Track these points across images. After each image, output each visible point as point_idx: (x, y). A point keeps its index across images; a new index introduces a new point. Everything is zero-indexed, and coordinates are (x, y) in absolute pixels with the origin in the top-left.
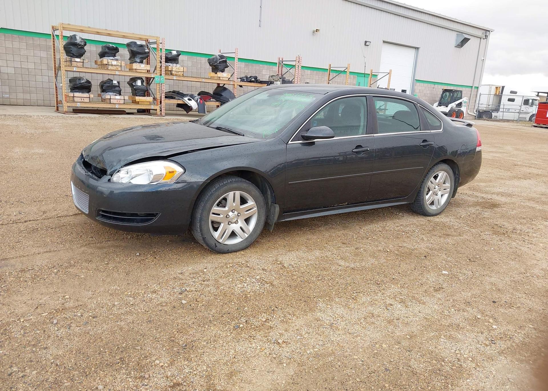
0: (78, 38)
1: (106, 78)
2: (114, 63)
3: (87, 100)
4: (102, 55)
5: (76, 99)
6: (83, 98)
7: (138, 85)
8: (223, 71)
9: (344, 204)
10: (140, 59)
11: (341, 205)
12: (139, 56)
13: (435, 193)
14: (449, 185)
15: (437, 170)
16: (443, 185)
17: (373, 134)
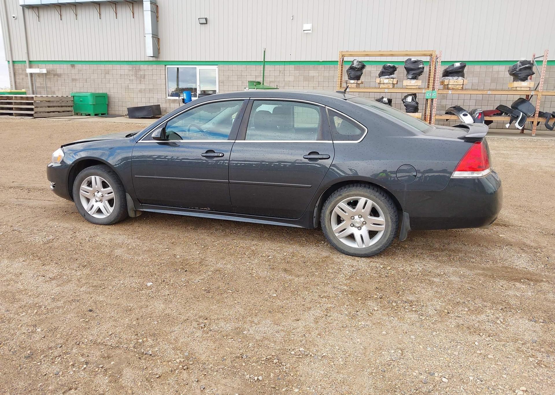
0: (355, 62)
1: (379, 96)
2: (386, 81)
4: (382, 74)
7: (408, 101)
8: (524, 79)
9: (206, 209)
10: (413, 75)
11: (204, 210)
12: (411, 73)
13: (354, 226)
14: (383, 220)
15: (348, 194)
16: (368, 217)
17: (236, 140)
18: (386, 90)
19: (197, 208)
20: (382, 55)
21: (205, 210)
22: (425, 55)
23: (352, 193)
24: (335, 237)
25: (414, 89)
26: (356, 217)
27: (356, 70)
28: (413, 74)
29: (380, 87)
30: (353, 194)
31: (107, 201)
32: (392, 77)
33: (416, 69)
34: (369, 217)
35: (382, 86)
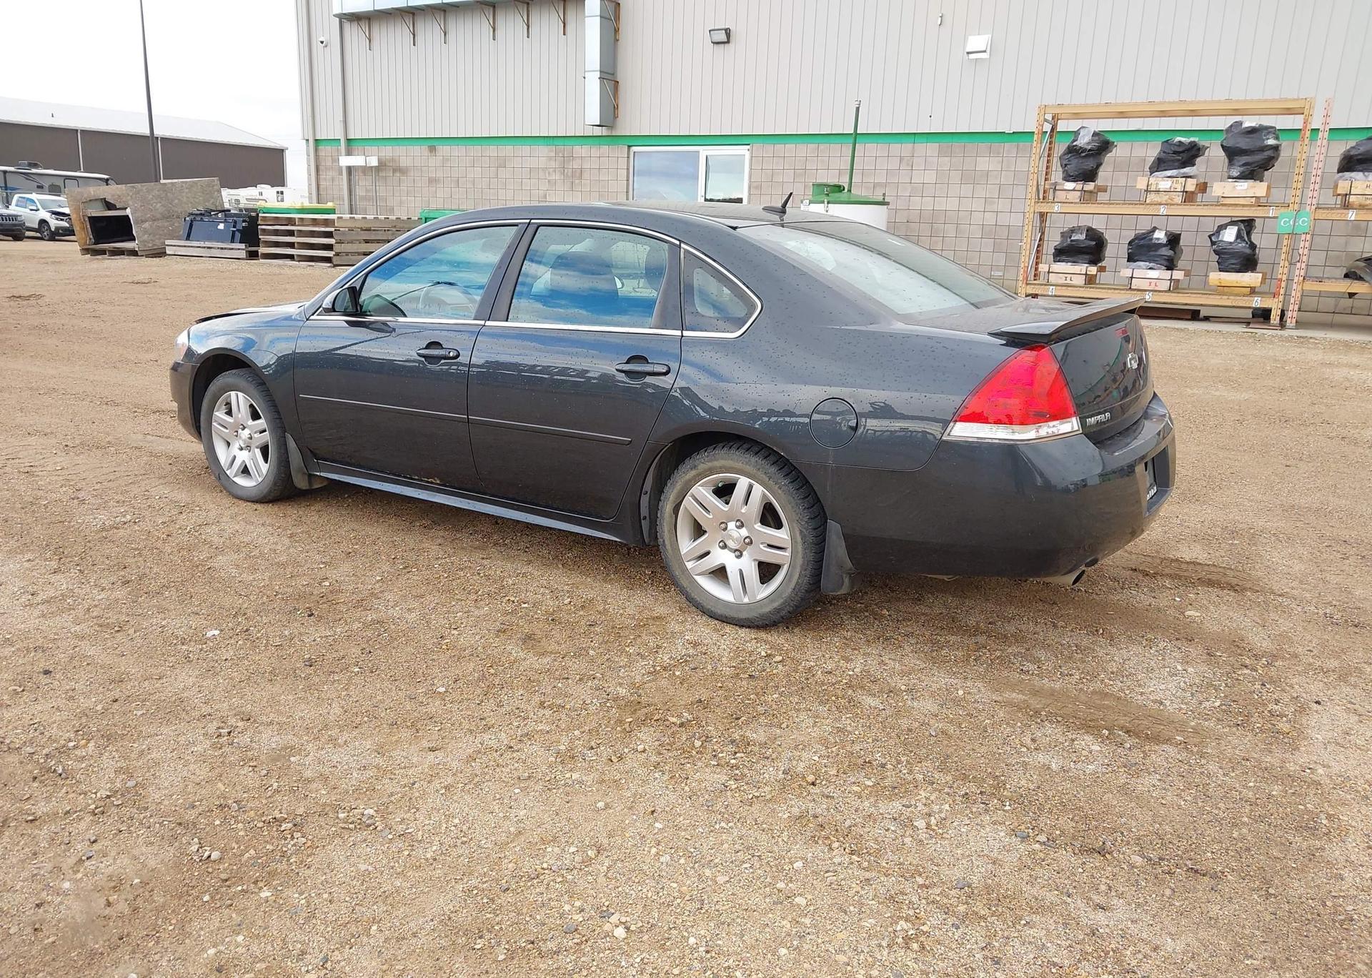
0: (1083, 135)
1: (1144, 226)
2: (1165, 184)
3: (1080, 280)
5: (1053, 278)
6: (1069, 276)
7: (1225, 239)
9: (433, 480)
10: (1243, 169)
11: (428, 482)
12: (1239, 161)
13: (725, 547)
14: (787, 538)
15: (710, 464)
16: (756, 526)
17: (489, 320)
18: (1162, 210)
19: (416, 477)
20: (1163, 114)
21: (432, 483)
22: (1289, 112)
23: (717, 464)
24: (684, 570)
25: (1243, 206)
26: (731, 525)
27: (1083, 154)
28: (1244, 165)
29: (1147, 202)
30: (721, 468)
31: (259, 450)
32: (1183, 174)
33: (1254, 151)
34: (758, 526)
35: (1152, 198)
